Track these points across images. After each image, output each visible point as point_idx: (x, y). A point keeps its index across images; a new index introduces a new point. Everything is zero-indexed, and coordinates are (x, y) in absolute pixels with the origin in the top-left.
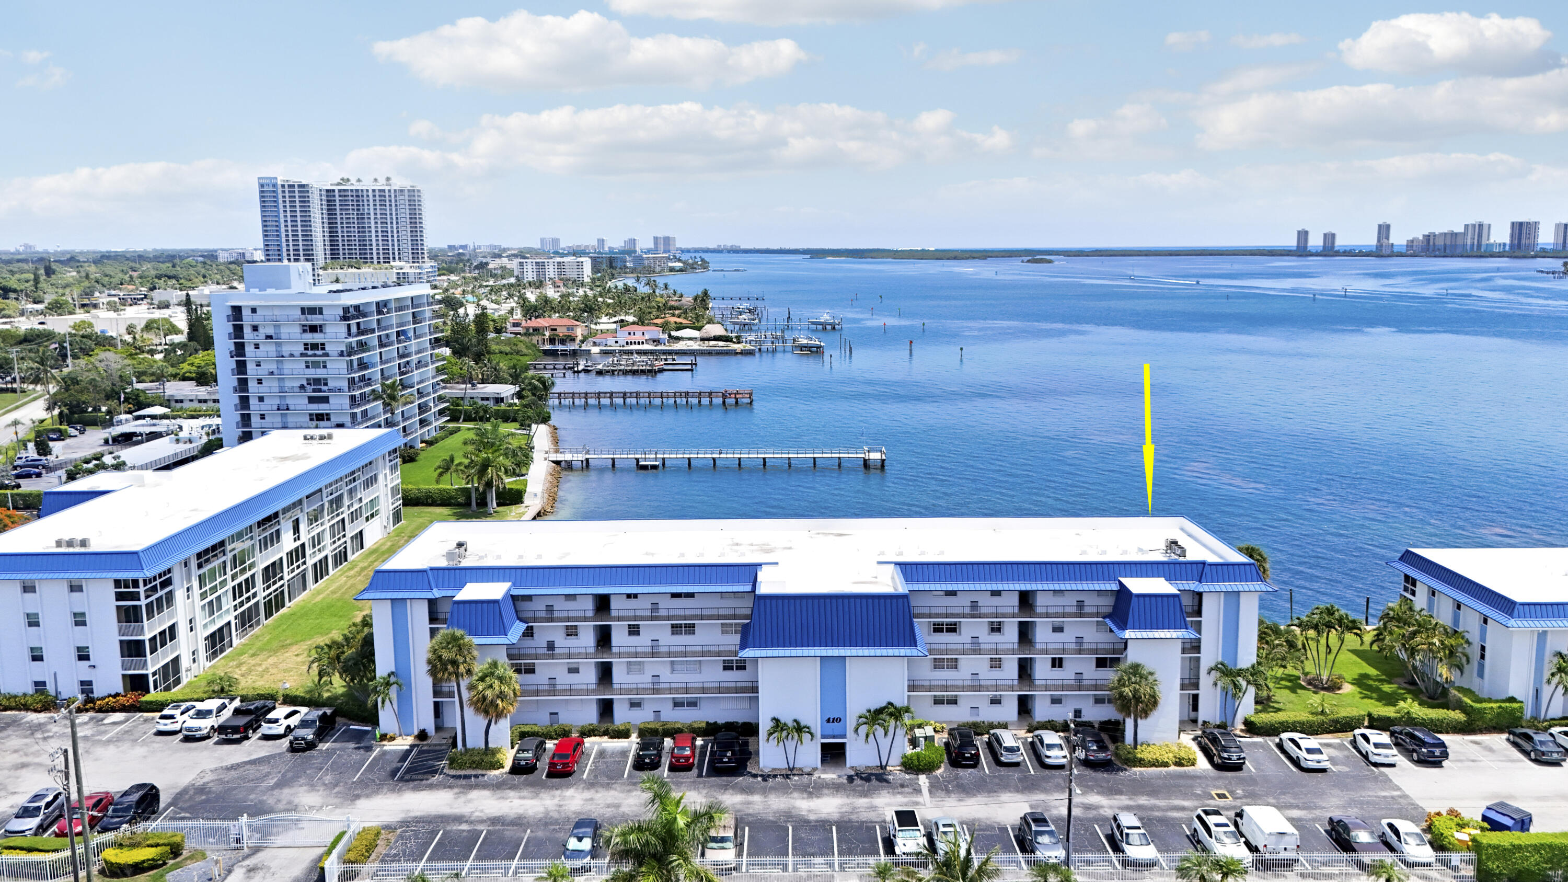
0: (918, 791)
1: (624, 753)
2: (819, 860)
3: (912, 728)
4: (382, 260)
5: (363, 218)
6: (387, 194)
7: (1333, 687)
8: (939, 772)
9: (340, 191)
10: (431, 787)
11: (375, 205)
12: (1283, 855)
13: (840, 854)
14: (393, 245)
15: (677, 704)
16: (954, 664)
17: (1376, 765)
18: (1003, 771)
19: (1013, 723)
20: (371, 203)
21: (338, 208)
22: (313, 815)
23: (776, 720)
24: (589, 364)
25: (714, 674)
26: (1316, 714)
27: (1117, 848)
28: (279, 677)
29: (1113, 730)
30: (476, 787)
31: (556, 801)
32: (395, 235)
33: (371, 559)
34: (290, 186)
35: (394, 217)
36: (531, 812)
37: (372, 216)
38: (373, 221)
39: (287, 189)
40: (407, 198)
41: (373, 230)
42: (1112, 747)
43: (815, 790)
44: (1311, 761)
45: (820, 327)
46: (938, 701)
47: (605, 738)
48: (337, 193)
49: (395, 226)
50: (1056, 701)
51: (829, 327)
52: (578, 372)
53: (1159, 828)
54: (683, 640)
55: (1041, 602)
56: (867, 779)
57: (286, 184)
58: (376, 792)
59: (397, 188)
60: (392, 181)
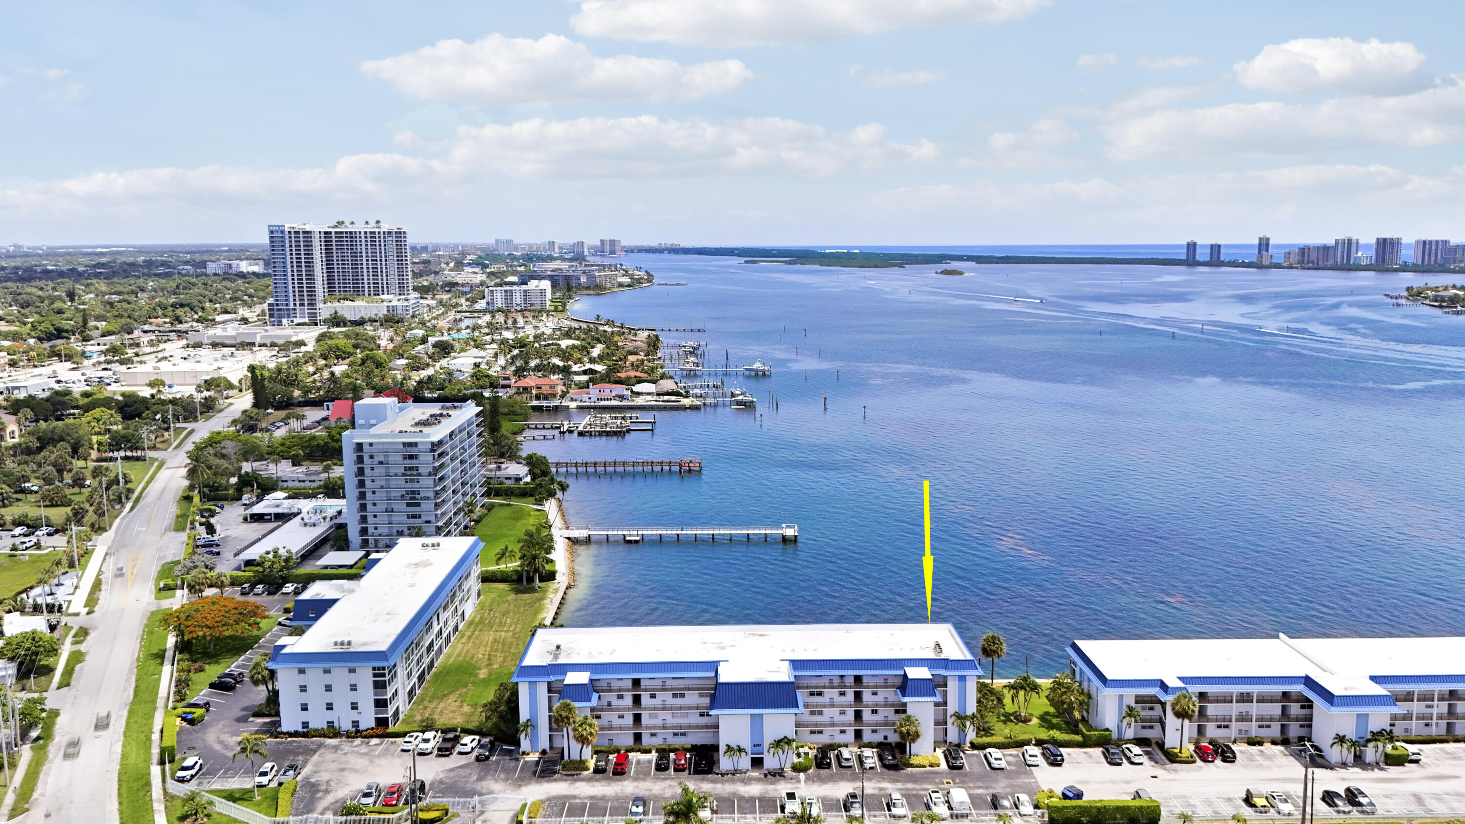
0: (799, 781)
1: (650, 762)
2: (749, 816)
3: (797, 748)
4: (372, 293)
5: (356, 257)
6: (377, 235)
7: (1026, 721)
8: (810, 771)
9: (336, 233)
10: (555, 780)
11: (366, 245)
12: (963, 812)
13: (760, 813)
14: (382, 279)
15: (675, 734)
16: (821, 713)
17: (1029, 766)
18: (843, 770)
19: (851, 744)
20: (363, 243)
21: (334, 247)
22: (501, 795)
23: (728, 746)
24: (572, 425)
25: (694, 718)
26: (1007, 738)
27: (889, 810)
28: (451, 715)
29: (901, 747)
30: (578, 780)
31: (620, 787)
32: (384, 271)
33: (472, 629)
34: (296, 232)
35: (383, 255)
36: (608, 793)
37: (364, 255)
38: (364, 259)
39: (293, 235)
40: (394, 239)
41: (365, 266)
42: (898, 756)
43: (747, 781)
44: (995, 764)
45: (753, 373)
46: (812, 732)
47: (639, 753)
48: (333, 235)
49: (384, 263)
50: (874, 731)
51: (760, 373)
52: (564, 433)
53: (913, 799)
54: (679, 701)
55: (865, 681)
56: (774, 776)
57: (292, 230)
58: (529, 783)
59: (386, 230)
60: (381, 224)
